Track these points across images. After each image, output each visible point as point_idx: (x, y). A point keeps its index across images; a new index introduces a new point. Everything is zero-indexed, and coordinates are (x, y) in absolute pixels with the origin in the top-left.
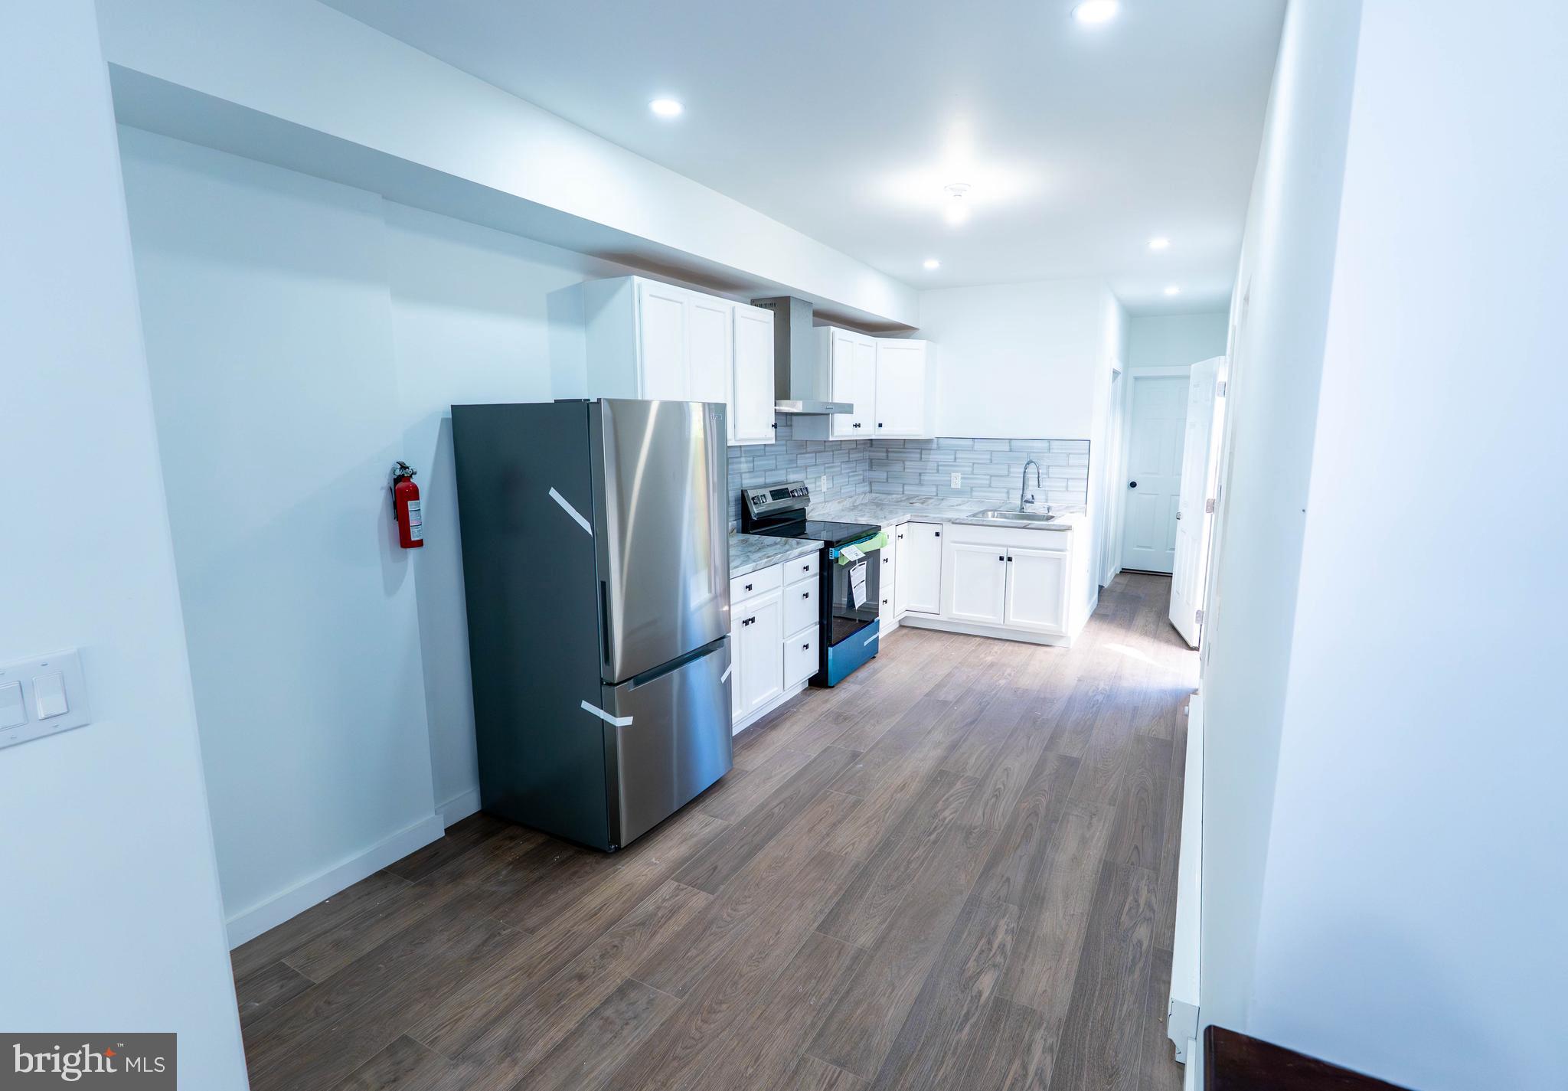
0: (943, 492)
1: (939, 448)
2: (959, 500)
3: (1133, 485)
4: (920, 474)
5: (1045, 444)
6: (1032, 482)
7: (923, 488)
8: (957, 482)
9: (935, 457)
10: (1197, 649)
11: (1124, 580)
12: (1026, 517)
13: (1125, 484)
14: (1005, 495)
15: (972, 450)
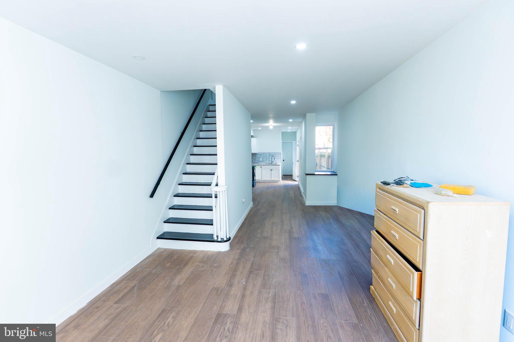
0: (259, 161)
1: (258, 155)
2: (262, 163)
3: (284, 160)
4: (255, 159)
5: (274, 153)
6: (273, 159)
7: (256, 161)
8: (261, 160)
9: (257, 156)
10: (297, 181)
11: (283, 176)
12: (271, 164)
13: (283, 160)
14: (269, 161)
15: (263, 155)
